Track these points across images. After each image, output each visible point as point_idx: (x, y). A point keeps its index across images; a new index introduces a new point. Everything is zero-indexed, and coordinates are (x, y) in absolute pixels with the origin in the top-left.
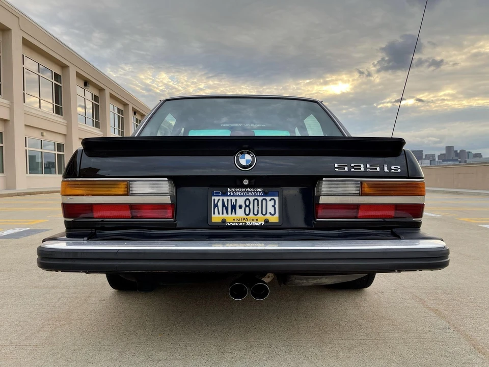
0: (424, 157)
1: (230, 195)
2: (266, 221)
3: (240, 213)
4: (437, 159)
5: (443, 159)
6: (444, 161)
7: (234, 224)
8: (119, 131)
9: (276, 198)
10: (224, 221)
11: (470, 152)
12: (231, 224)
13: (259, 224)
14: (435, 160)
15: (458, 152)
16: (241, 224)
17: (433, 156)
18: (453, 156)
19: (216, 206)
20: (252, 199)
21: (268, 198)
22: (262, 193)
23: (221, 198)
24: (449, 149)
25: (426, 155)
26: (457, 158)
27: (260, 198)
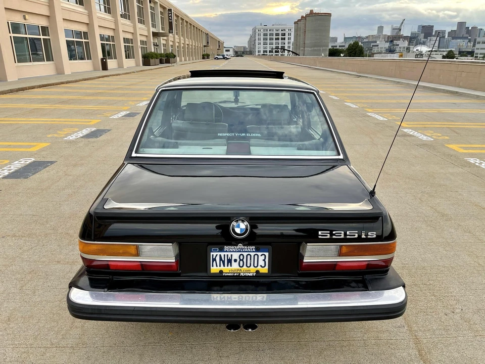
0: (434, 34)
1: (226, 251)
2: (257, 272)
3: (235, 266)
4: (446, 37)
5: (453, 36)
6: (453, 38)
7: (230, 274)
8: (105, 7)
9: (267, 254)
10: (221, 272)
11: (481, 29)
12: (227, 274)
13: (251, 275)
14: (444, 37)
15: (470, 28)
16: (235, 274)
17: (444, 32)
18: (464, 32)
19: (214, 260)
20: (245, 254)
21: (260, 254)
22: (254, 250)
23: (219, 254)
24: (461, 25)
25: (436, 31)
26: (467, 35)
27: (252, 254)
